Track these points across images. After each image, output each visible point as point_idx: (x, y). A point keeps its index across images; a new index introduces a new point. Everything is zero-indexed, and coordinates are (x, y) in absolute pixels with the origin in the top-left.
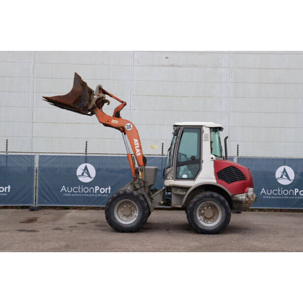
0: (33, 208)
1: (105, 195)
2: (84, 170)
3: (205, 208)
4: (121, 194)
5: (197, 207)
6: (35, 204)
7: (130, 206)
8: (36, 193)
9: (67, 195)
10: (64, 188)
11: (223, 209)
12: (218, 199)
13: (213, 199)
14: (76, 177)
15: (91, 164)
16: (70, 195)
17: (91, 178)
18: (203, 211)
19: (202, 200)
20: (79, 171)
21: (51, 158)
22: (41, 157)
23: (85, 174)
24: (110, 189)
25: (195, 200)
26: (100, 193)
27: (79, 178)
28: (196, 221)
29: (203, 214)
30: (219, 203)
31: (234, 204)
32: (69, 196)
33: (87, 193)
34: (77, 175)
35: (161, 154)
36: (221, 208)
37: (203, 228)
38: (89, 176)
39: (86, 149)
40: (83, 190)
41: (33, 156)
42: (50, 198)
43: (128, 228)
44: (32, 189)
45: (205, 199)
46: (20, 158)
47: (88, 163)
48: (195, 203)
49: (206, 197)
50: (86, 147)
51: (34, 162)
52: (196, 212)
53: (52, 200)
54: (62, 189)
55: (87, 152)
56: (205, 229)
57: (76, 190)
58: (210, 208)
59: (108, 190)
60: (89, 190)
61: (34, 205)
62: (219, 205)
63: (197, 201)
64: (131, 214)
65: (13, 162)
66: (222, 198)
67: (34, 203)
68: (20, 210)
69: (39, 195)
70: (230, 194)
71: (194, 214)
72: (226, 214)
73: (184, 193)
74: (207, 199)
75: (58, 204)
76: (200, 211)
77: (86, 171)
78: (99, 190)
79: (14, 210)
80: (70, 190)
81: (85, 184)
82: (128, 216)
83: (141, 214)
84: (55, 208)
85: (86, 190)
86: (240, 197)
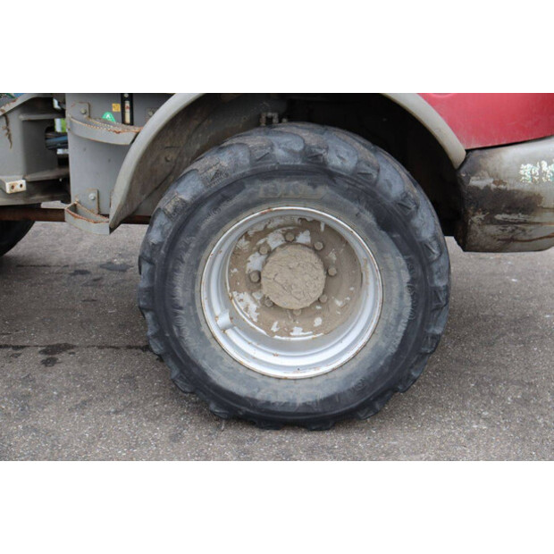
3: (274, 241)
5: (204, 245)
11: (397, 261)
12: (361, 191)
13: (323, 191)
18: (255, 262)
19: (238, 199)
25: (186, 191)
28: (191, 343)
29: (255, 282)
30: (369, 218)
31: (477, 218)
36: (380, 253)
37: (241, 390)
45: (261, 188)
48: (189, 212)
49: (265, 172)
52: (193, 280)
56: (260, 396)
58: (304, 238)
62: (369, 235)
63: (198, 203)
66: (394, 179)
70: (455, 145)
71: (180, 294)
72: (415, 297)
73: (124, 138)
74: (280, 185)
76: (237, 256)
86: (527, 170)
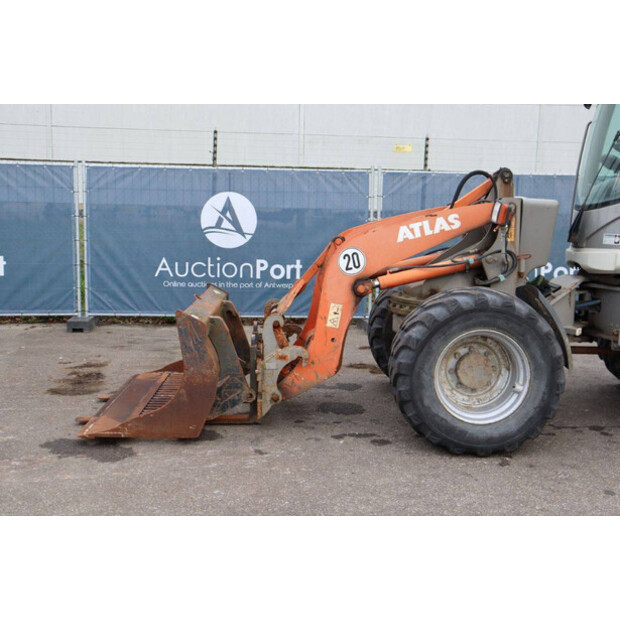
0: (79, 323)
1: (284, 286)
2: (223, 212)
4: (465, 307)
6: (83, 311)
7: (482, 351)
8: (83, 277)
9: (175, 284)
10: (164, 265)
14: (201, 233)
15: (242, 192)
16: (182, 285)
17: (243, 234)
20: (209, 216)
21: (124, 177)
22: (91, 172)
23: (226, 224)
24: (298, 266)
26: (271, 280)
27: (207, 235)
32: (179, 288)
33: (233, 280)
34: (203, 227)
35: (422, 168)
38: (239, 230)
39: (215, 152)
40: (222, 270)
41: (69, 171)
42: (127, 293)
43: (490, 440)
44: (70, 267)
46: (30, 174)
47: (234, 191)
50: (215, 146)
51: (72, 188)
53: (131, 299)
54: (160, 269)
55: (218, 162)
57: (199, 270)
59: (293, 271)
60: (239, 271)
61: (79, 314)
64: (489, 383)
65: (8, 186)
67: (79, 309)
68: (39, 327)
69: (92, 284)
75: (149, 310)
77: (228, 215)
78: (269, 268)
79: (22, 328)
80: (182, 271)
81: (227, 254)
82: (474, 390)
83: (543, 388)
84: (137, 320)
85: (229, 270)
